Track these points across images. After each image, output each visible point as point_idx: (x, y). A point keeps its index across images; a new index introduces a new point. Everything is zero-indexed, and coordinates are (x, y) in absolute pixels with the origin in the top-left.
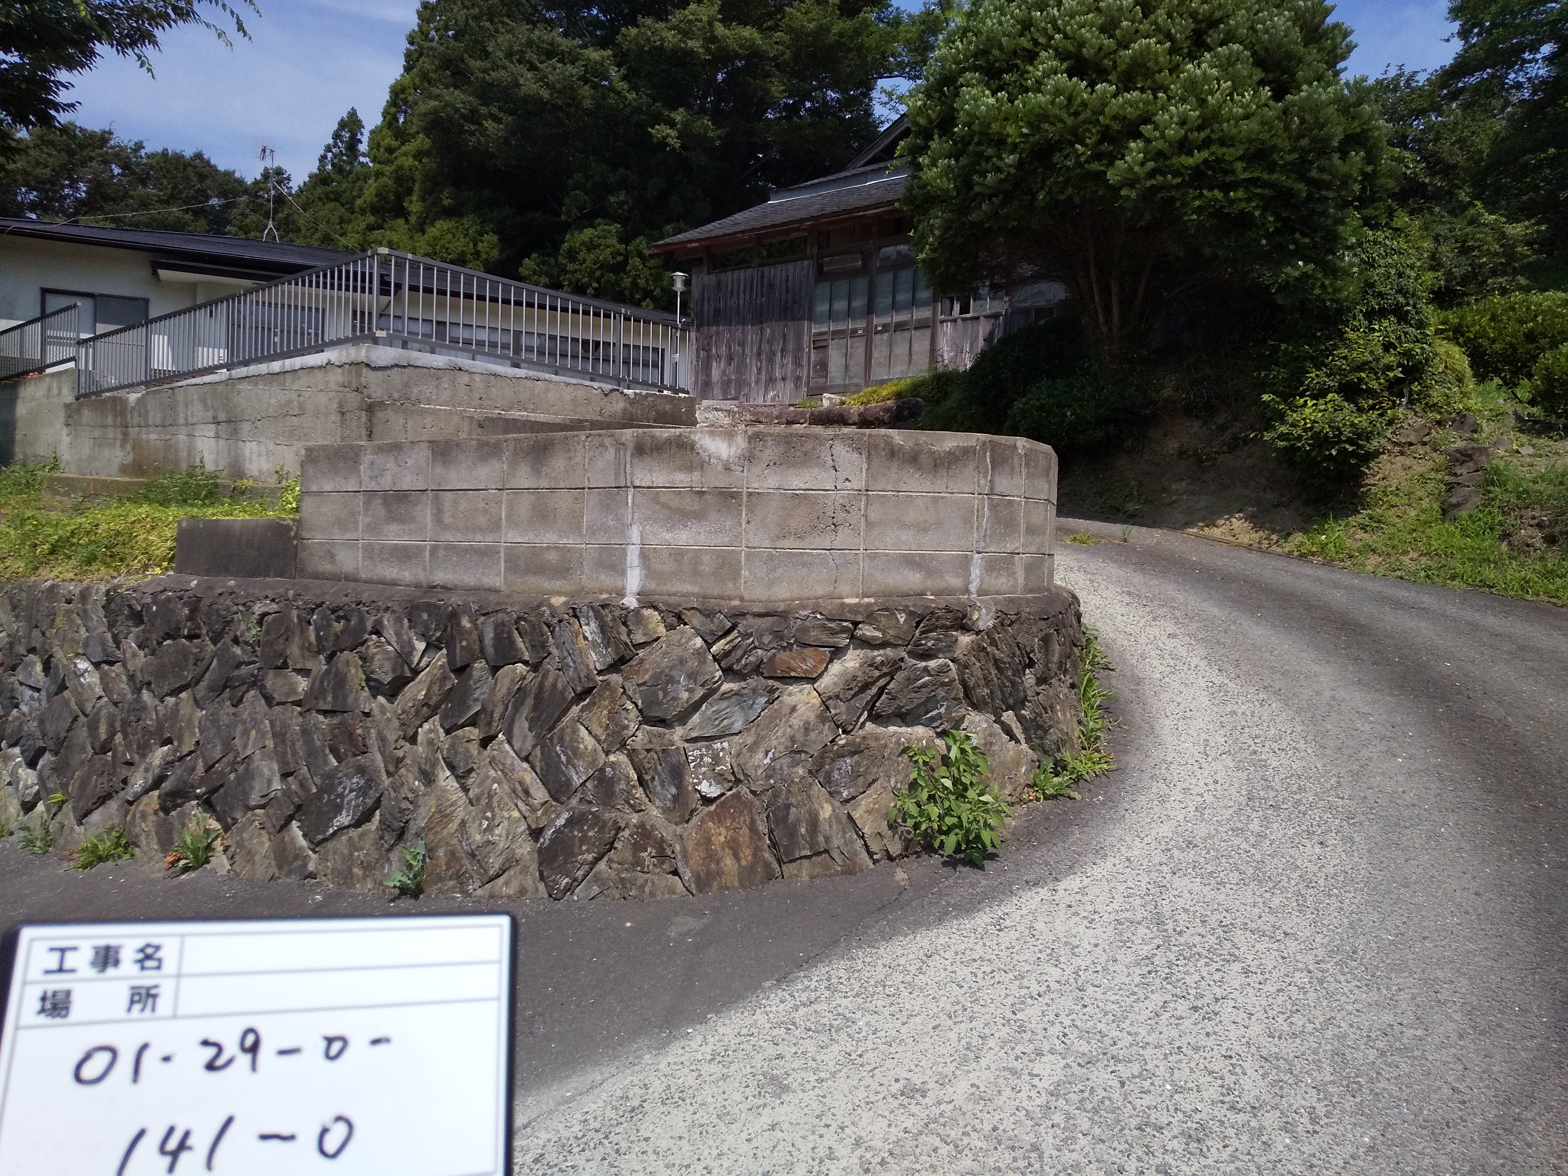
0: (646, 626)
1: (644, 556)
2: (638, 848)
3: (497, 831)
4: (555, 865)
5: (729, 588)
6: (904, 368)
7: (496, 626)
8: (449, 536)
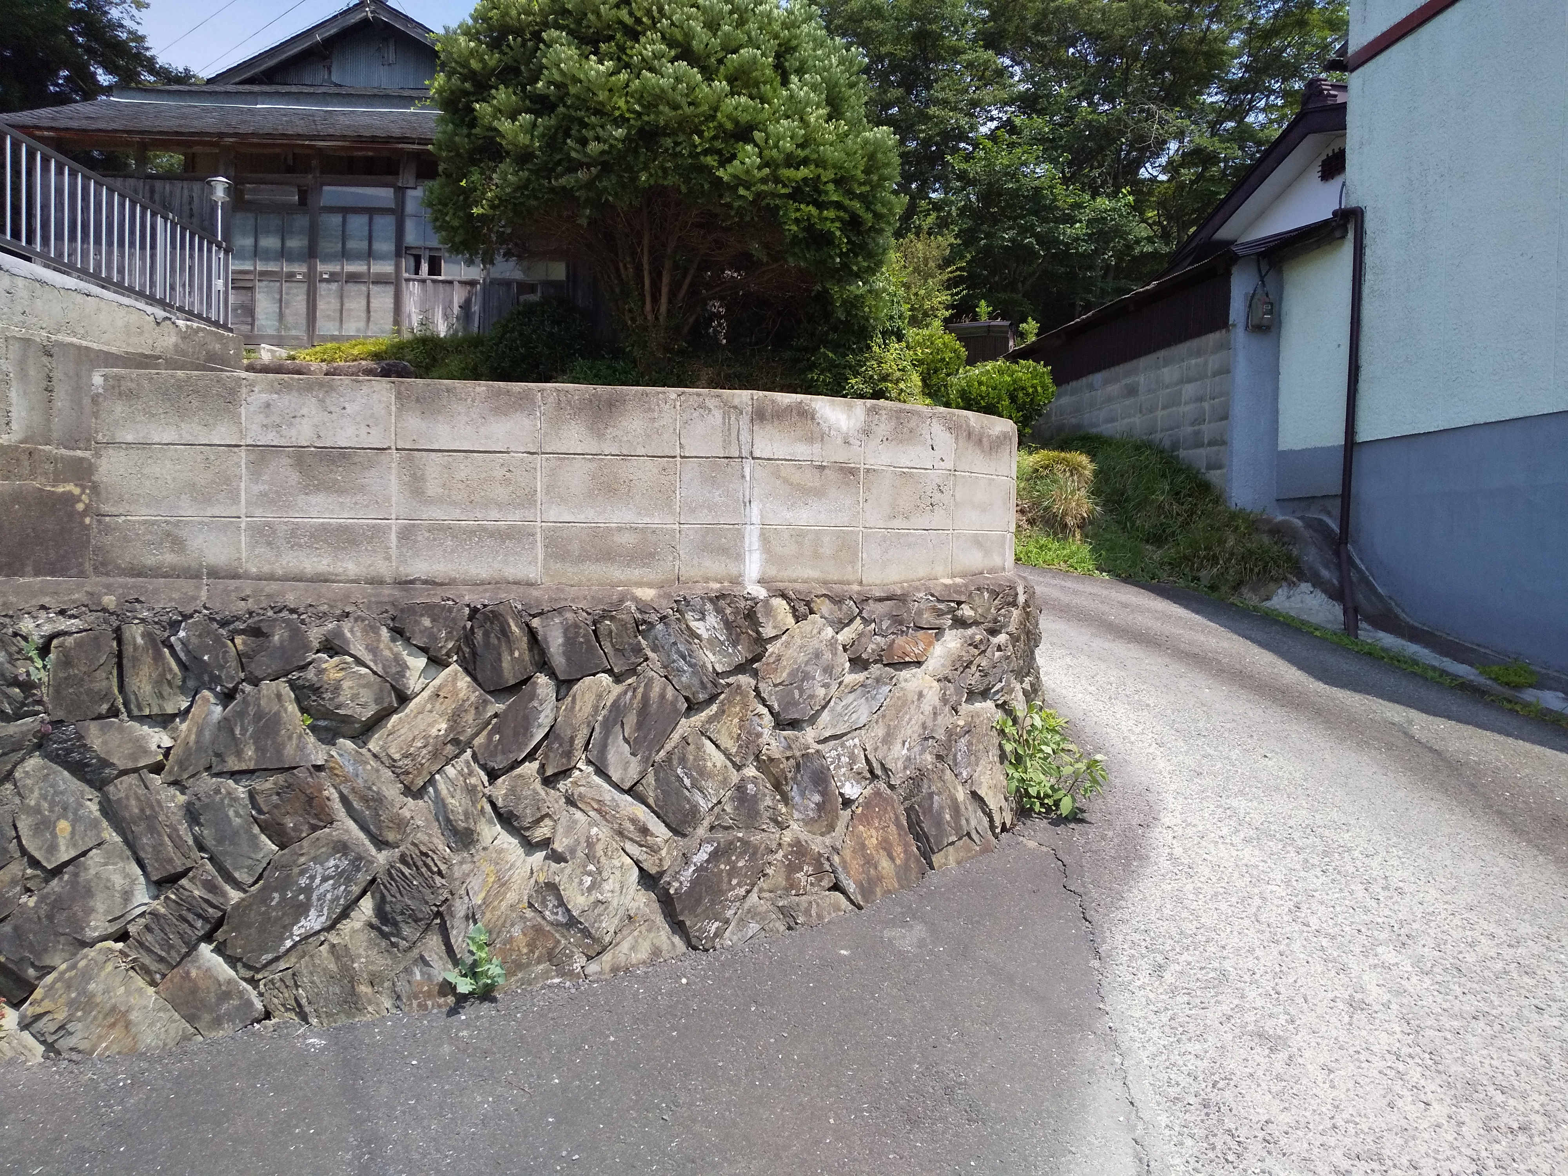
0: (775, 618)
1: (764, 538)
2: (792, 868)
3: (606, 887)
4: (699, 910)
5: (849, 573)
6: (362, 324)
7: (566, 631)
8: (438, 513)
